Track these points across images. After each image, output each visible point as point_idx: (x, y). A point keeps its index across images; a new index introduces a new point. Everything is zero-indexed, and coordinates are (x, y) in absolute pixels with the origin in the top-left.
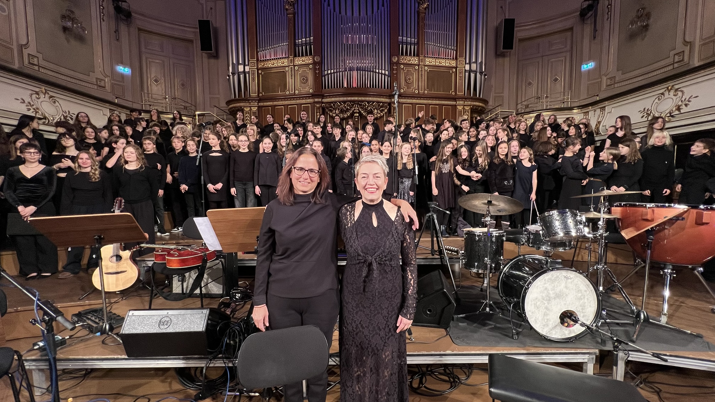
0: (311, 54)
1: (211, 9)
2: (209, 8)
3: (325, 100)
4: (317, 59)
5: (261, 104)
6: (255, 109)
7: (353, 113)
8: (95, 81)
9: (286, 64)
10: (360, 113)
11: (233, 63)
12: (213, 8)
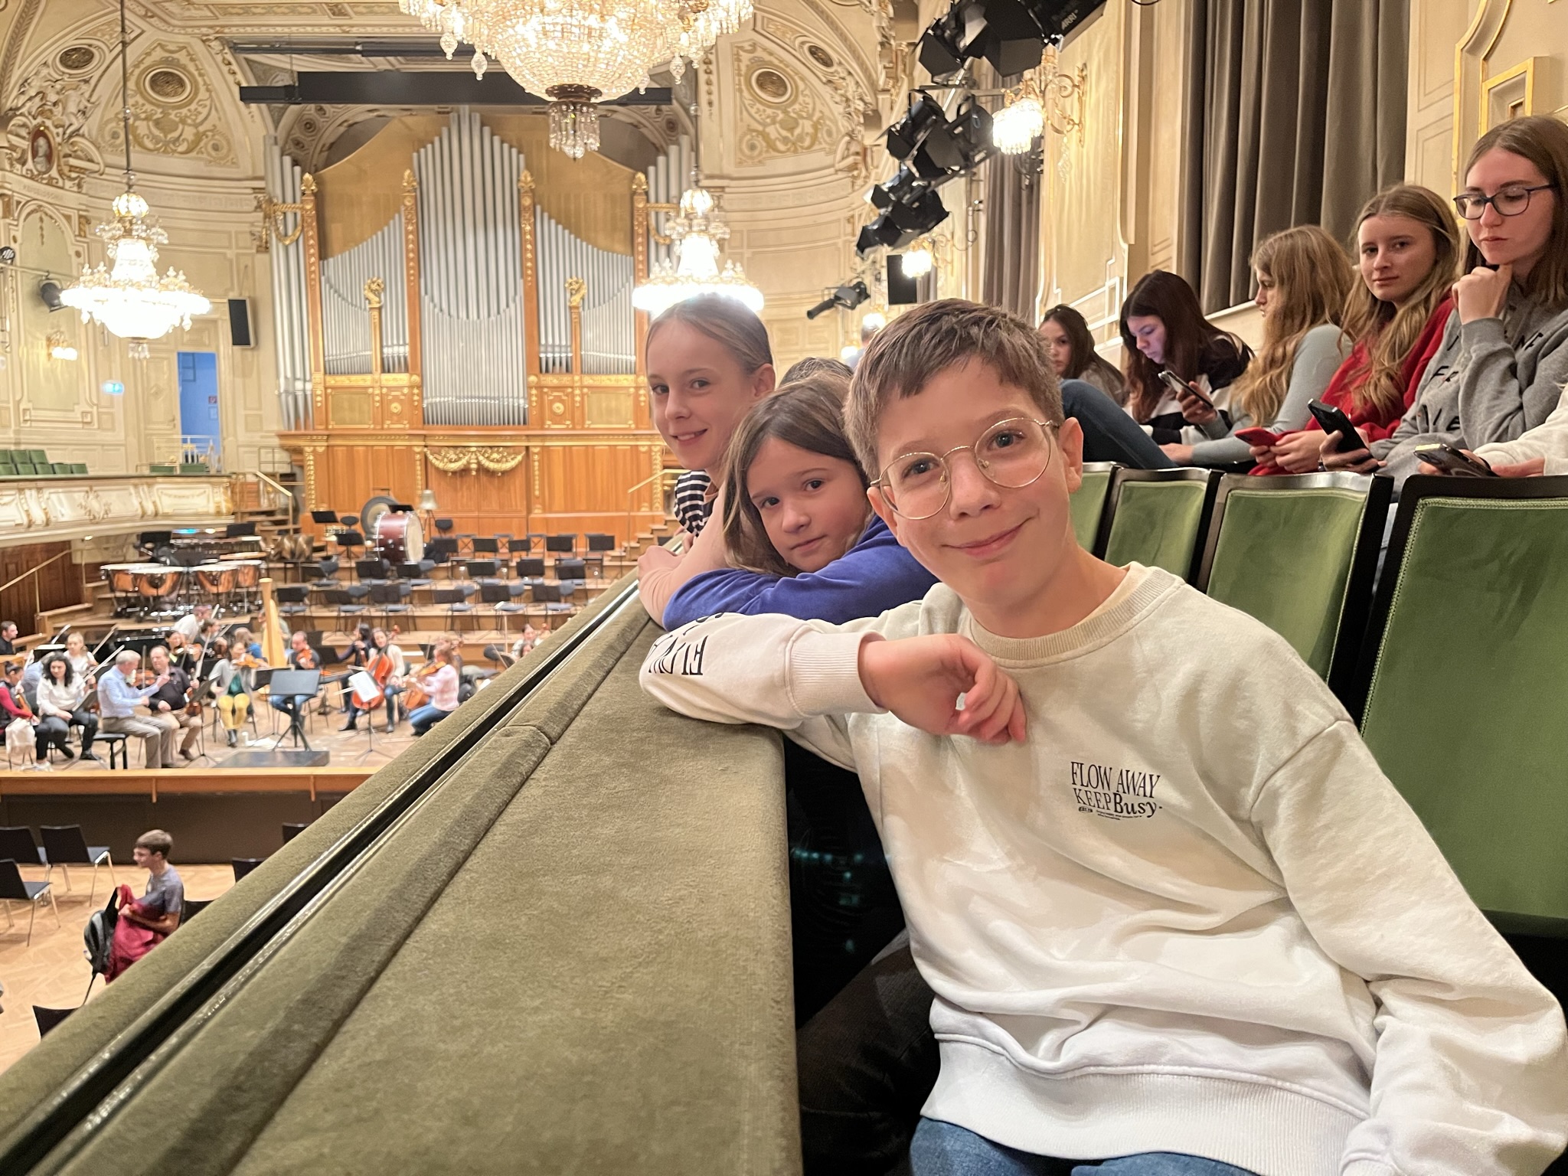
0: (407, 371)
1: (246, 267)
2: (242, 266)
3: (429, 443)
4: (416, 378)
5: (332, 442)
6: (321, 450)
7: (469, 463)
8: (79, 415)
9: (368, 383)
10: (479, 463)
11: (286, 378)
12: (250, 265)
